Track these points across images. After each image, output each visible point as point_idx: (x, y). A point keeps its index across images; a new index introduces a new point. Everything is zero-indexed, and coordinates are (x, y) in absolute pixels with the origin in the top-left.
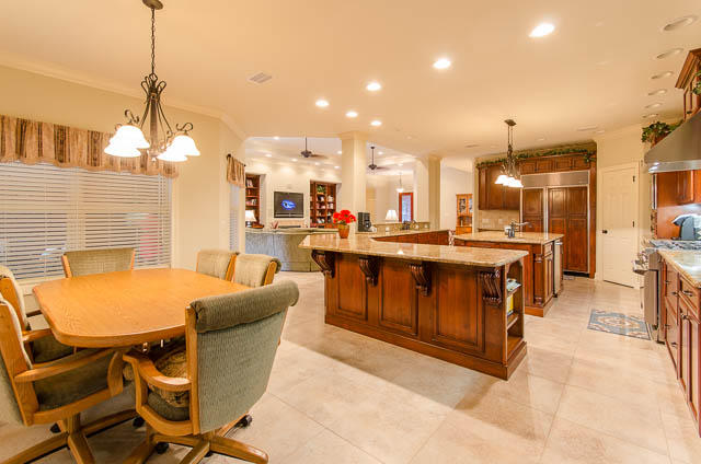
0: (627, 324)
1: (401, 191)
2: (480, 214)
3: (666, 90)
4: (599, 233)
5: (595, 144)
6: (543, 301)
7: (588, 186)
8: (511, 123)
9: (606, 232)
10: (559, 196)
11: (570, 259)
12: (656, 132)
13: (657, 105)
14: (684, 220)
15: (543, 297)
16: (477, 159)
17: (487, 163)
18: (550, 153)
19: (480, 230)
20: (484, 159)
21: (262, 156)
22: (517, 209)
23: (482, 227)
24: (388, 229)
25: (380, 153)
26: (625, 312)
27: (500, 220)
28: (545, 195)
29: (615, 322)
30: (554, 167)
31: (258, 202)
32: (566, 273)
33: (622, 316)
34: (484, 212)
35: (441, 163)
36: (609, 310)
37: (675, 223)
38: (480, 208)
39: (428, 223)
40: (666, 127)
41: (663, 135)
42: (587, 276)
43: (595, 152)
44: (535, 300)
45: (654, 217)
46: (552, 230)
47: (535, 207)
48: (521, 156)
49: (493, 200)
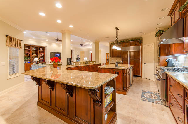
0: (154, 97)
1: (91, 52)
3: (165, 17)
4: (143, 64)
5: (142, 38)
6: (126, 89)
7: (140, 50)
8: (117, 29)
9: (145, 64)
10: (133, 54)
11: (135, 72)
12: (160, 33)
14: (169, 60)
15: (126, 88)
16: (110, 42)
17: (113, 43)
18: (130, 41)
19: (111, 63)
21: (45, 40)
22: (121, 57)
23: (112, 63)
26: (152, 91)
28: (129, 53)
29: (149, 96)
30: (131, 45)
31: (44, 55)
32: (134, 76)
33: (151, 93)
34: (112, 58)
35: (99, 43)
36: (147, 90)
37: (166, 61)
39: (95, 62)
40: (163, 32)
41: (162, 33)
42: (140, 77)
43: (142, 40)
44: (123, 89)
45: (159, 59)
46: (130, 64)
47: (126, 56)
48: (122, 41)
49: (114, 54)
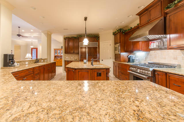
1: (32, 47)
2: (65, 55)
7: (98, 47)
8: (86, 19)
9: (102, 60)
13: (123, 22)
14: (130, 56)
16: (64, 36)
17: (68, 37)
19: (65, 61)
20: (67, 36)
24: (27, 63)
25: (23, 31)
27: (72, 57)
28: (87, 49)
34: (67, 55)
37: (128, 58)
38: (65, 53)
39: (47, 59)
43: (99, 37)
